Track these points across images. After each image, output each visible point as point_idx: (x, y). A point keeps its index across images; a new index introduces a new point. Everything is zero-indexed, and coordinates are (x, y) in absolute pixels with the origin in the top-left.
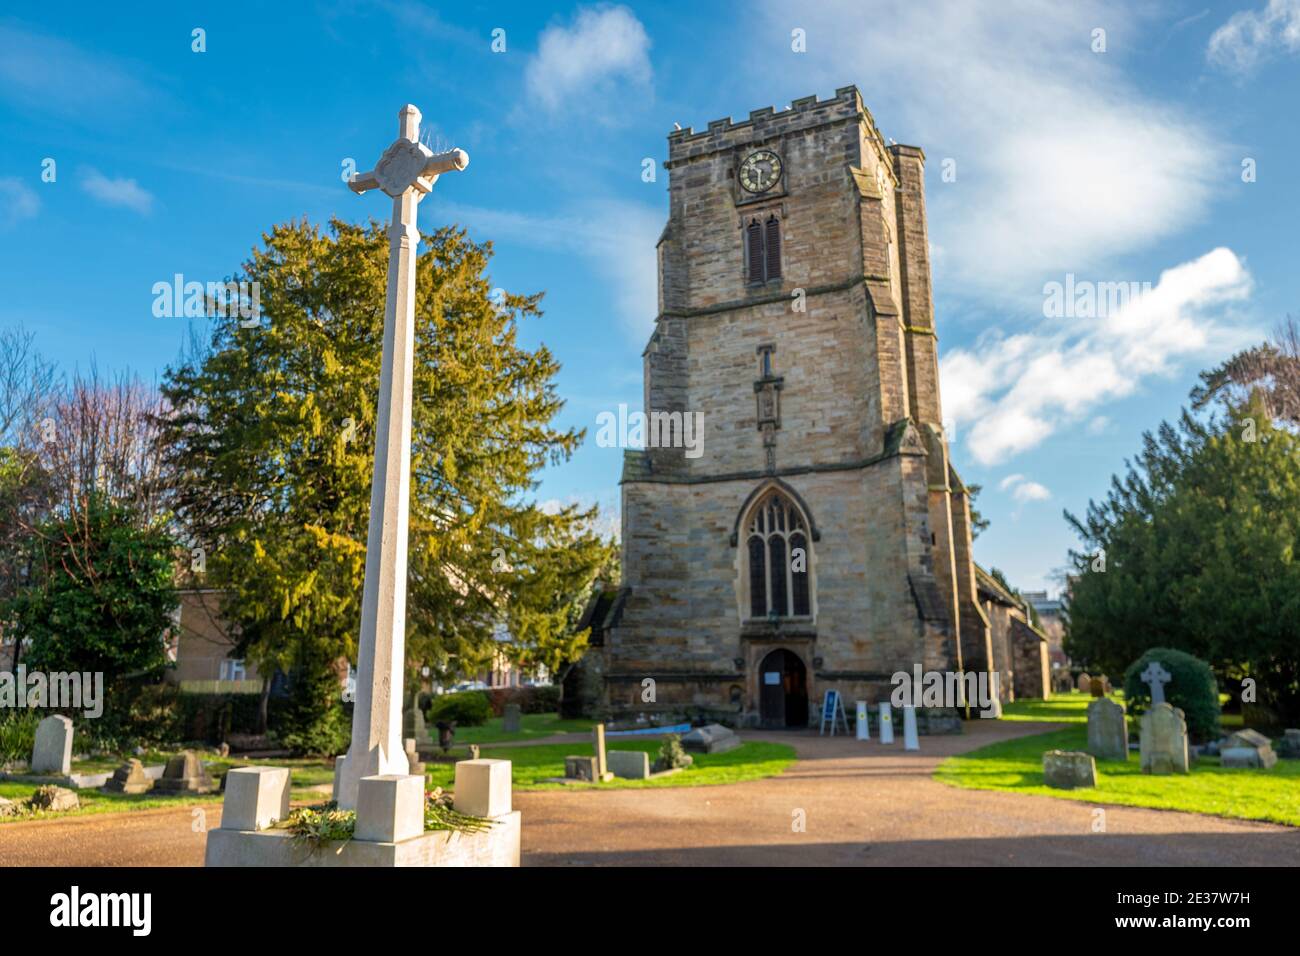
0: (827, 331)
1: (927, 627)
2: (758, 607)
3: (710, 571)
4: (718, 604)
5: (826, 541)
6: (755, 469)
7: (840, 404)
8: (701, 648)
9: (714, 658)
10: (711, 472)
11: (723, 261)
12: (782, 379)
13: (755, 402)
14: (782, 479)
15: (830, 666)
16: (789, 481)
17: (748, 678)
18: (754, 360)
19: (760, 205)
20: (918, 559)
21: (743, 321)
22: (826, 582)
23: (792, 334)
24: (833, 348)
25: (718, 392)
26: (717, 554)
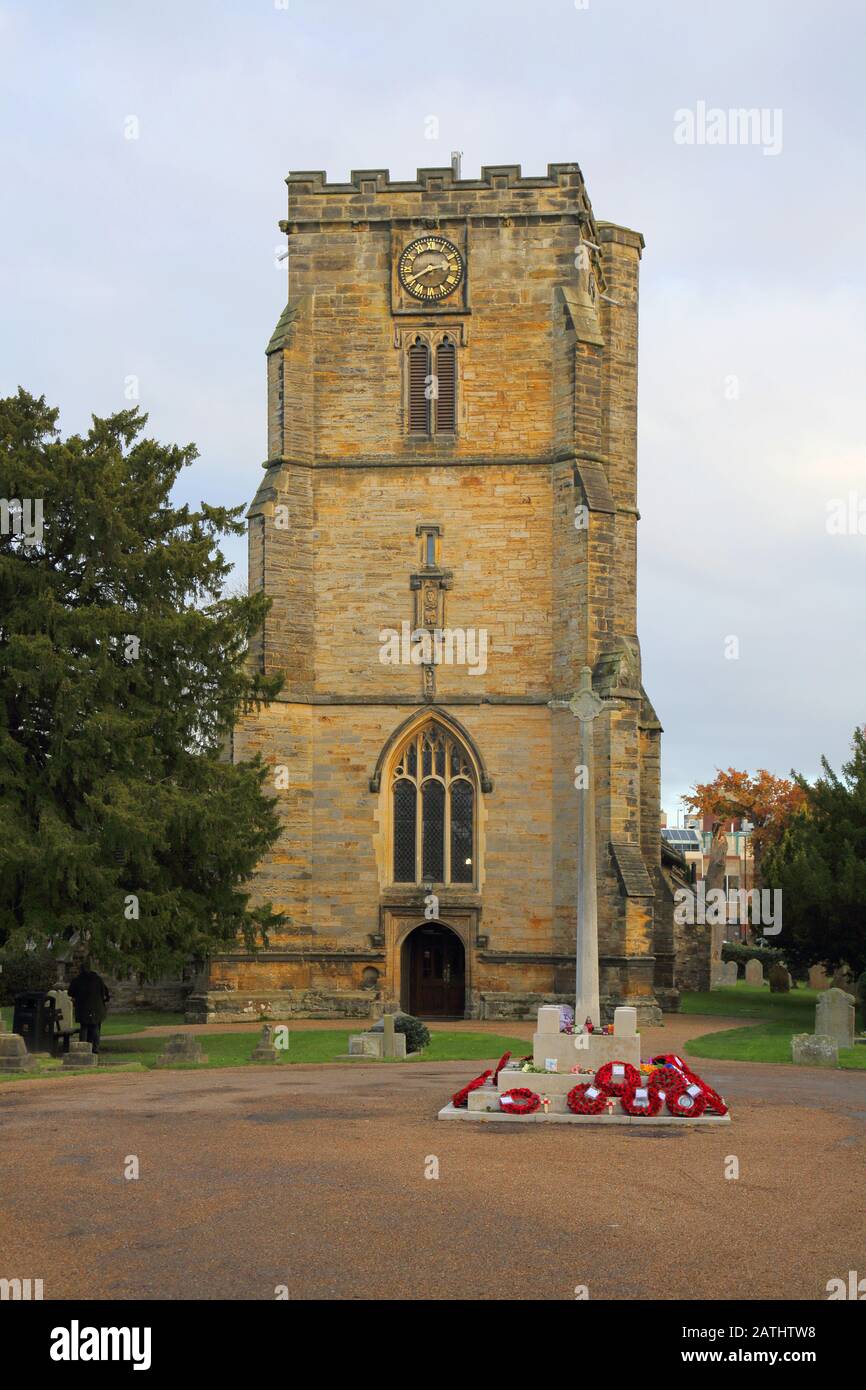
0: (516, 517)
1: (630, 905)
2: (404, 870)
3: (341, 822)
4: (352, 864)
5: (500, 793)
6: (407, 692)
7: (529, 617)
8: (325, 920)
9: (343, 933)
10: (345, 690)
11: (369, 394)
12: (450, 575)
13: (410, 601)
14: (444, 708)
15: (498, 945)
16: (453, 712)
17: (389, 959)
18: (412, 544)
19: (429, 320)
20: (623, 825)
21: (396, 487)
22: (499, 843)
23: (468, 514)
24: (523, 541)
25: (359, 582)
26: (351, 799)
